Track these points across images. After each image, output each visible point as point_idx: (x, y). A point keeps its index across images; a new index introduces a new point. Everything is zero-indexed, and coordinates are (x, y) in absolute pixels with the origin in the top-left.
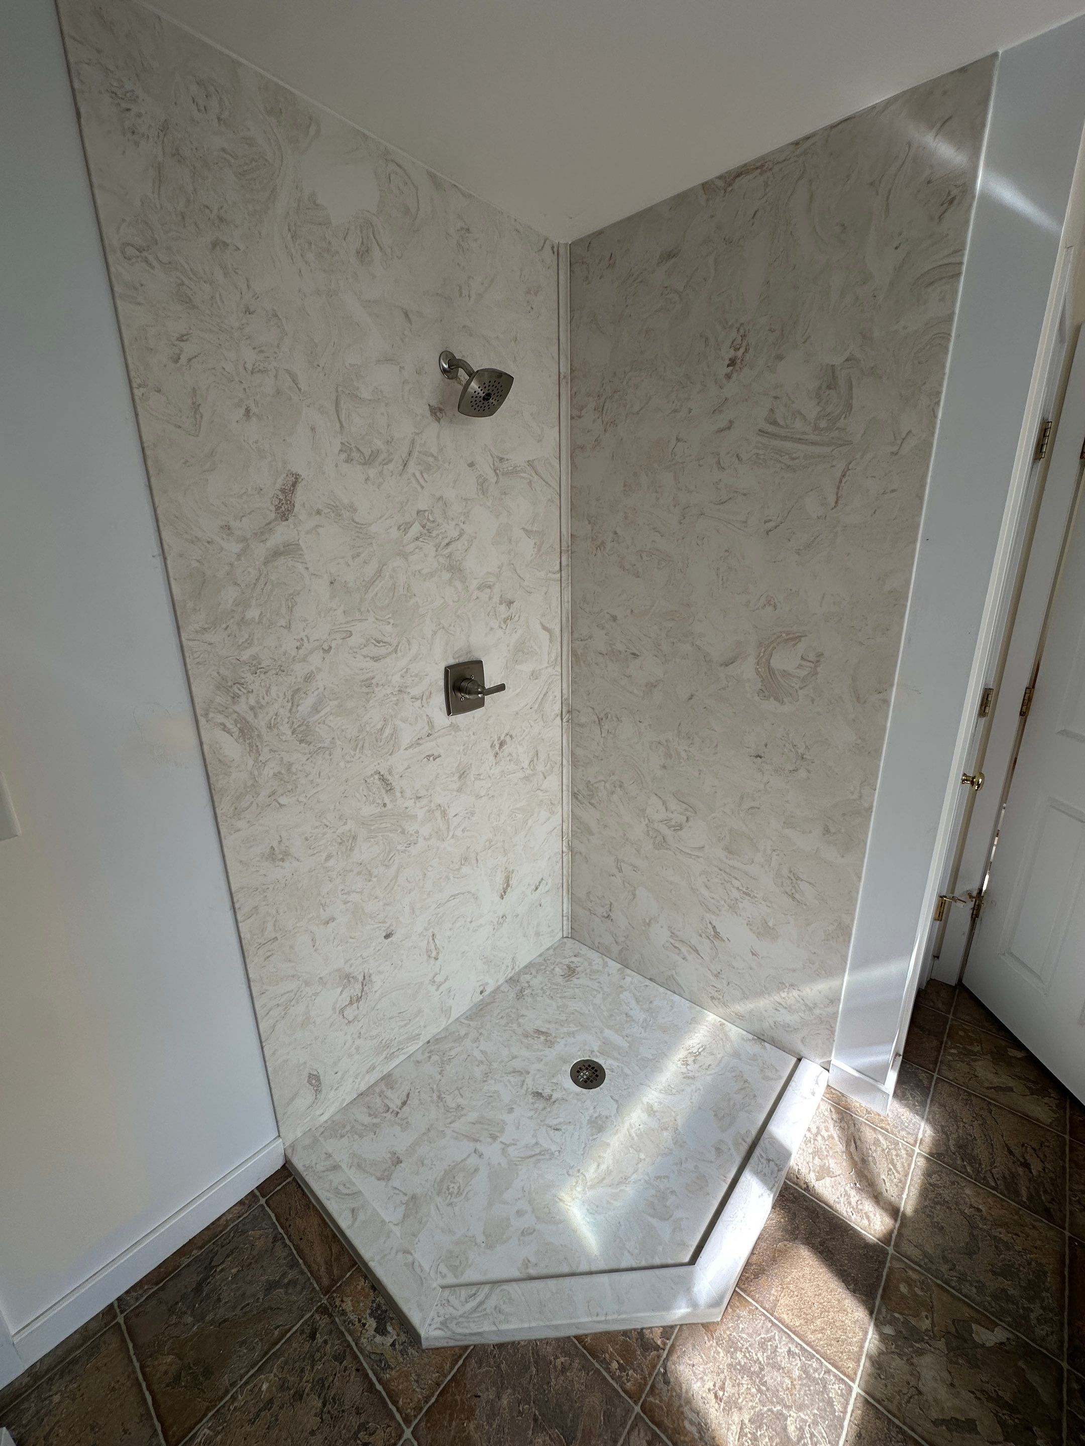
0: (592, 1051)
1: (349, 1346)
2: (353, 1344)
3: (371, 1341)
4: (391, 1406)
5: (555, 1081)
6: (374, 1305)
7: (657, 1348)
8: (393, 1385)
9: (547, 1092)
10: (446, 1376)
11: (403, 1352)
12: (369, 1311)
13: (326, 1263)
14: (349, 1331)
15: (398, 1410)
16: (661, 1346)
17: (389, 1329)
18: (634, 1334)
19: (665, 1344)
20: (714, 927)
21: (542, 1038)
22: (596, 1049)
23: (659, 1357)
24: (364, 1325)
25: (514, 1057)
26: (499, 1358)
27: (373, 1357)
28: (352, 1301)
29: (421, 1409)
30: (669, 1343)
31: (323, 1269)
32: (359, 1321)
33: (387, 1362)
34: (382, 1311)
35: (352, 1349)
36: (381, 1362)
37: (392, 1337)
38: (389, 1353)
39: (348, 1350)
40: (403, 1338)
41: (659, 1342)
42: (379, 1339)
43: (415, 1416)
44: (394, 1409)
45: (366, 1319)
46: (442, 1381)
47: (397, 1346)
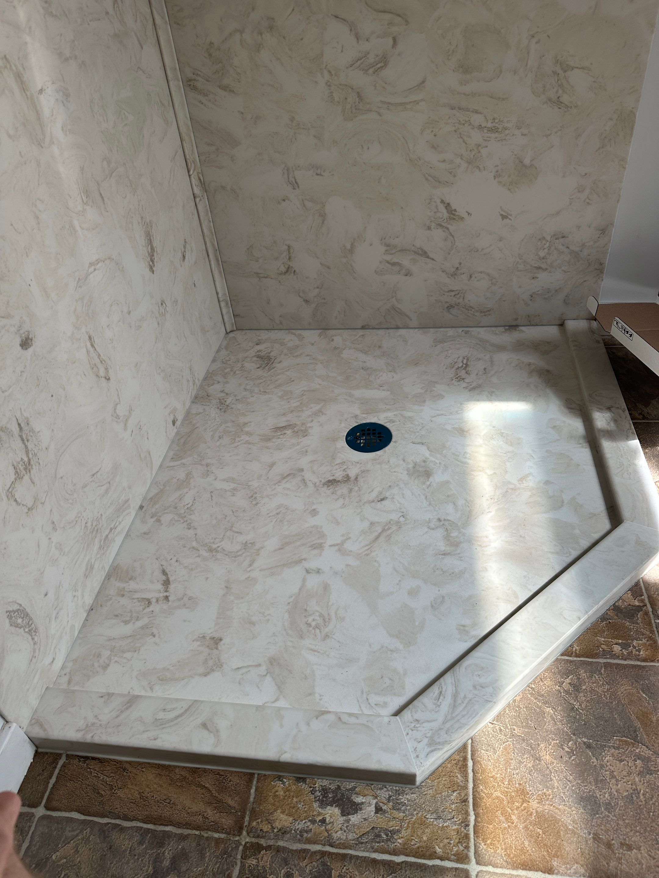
0: (356, 416)
1: (323, 854)
2: (328, 849)
3: (348, 827)
4: (430, 863)
5: (338, 461)
6: (318, 794)
7: (639, 609)
8: (415, 843)
9: (339, 475)
10: (466, 787)
11: (397, 806)
12: (316, 805)
13: (210, 803)
14: (309, 841)
15: (442, 859)
16: (641, 604)
17: (359, 799)
18: (611, 613)
19: (643, 601)
20: (448, 206)
21: (289, 432)
22: (358, 412)
23: (646, 613)
24: (323, 821)
25: (272, 465)
26: (507, 727)
27: (364, 840)
28: (283, 812)
29: (467, 836)
30: (645, 597)
31: (210, 812)
32: (313, 822)
33: (386, 831)
34: (333, 792)
35: (330, 854)
36: (379, 836)
37: (370, 804)
38: (381, 821)
39: (326, 858)
40: (384, 794)
41: (637, 603)
42: (355, 819)
43: (467, 847)
44: (437, 862)
45: (319, 814)
46: (467, 795)
47: (384, 808)
